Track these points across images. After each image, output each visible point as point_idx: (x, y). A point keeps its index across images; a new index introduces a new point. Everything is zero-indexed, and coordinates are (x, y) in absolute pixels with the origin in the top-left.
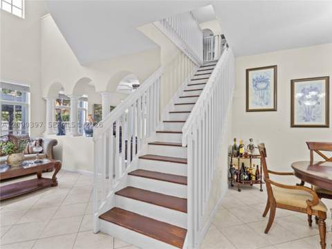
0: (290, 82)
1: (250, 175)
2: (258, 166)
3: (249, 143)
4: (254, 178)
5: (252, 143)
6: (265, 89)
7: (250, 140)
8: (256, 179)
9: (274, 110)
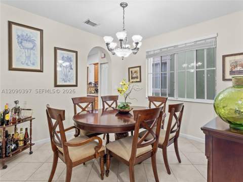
0: (53, 48)
1: (16, 143)
2: (26, 129)
3: (14, 105)
4: (21, 144)
5: (18, 105)
6: (32, 49)
7: (16, 102)
8: (25, 143)
9: (41, 71)
